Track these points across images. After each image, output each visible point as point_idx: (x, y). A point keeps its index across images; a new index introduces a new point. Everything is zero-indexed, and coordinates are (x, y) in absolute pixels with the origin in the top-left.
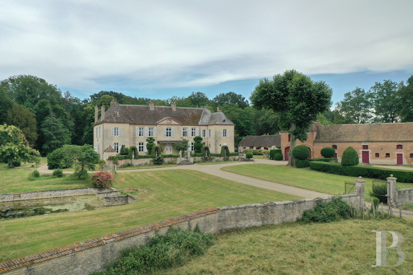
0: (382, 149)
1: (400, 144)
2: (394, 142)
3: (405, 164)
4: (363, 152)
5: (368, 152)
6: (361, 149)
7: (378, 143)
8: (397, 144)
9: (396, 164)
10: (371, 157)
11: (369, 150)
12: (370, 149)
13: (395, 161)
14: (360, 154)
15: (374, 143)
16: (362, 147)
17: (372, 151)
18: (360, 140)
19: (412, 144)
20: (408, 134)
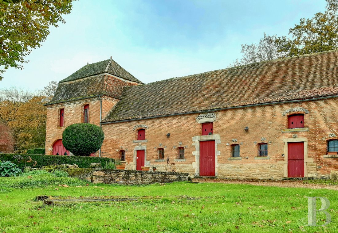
0: (247, 130)
1: (297, 108)
2: (281, 103)
3: (310, 175)
4: (201, 142)
5: (213, 141)
6: (195, 134)
7: (236, 112)
8: (287, 110)
9: (286, 175)
10: (219, 158)
11: (215, 137)
12: (217, 133)
13: (283, 168)
14: (194, 150)
15: (229, 115)
16: (199, 129)
17: (223, 138)
18: (195, 109)
19: (333, 106)
20: (325, 78)
